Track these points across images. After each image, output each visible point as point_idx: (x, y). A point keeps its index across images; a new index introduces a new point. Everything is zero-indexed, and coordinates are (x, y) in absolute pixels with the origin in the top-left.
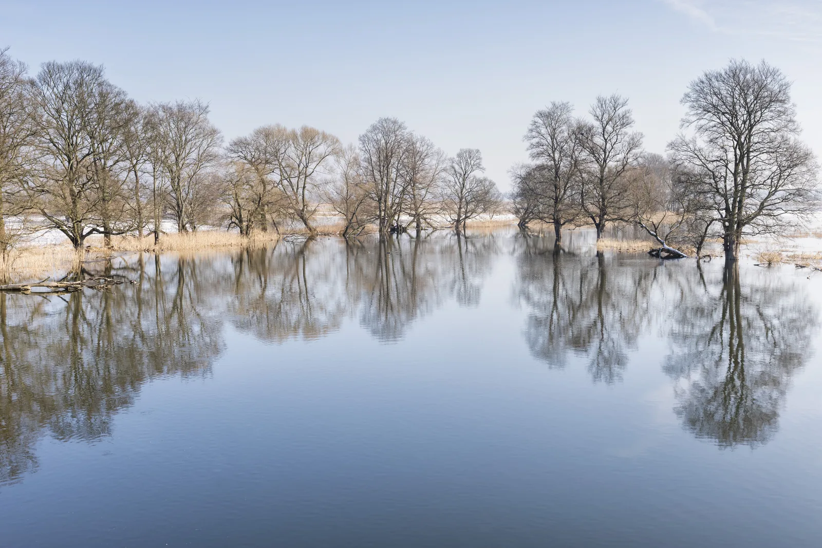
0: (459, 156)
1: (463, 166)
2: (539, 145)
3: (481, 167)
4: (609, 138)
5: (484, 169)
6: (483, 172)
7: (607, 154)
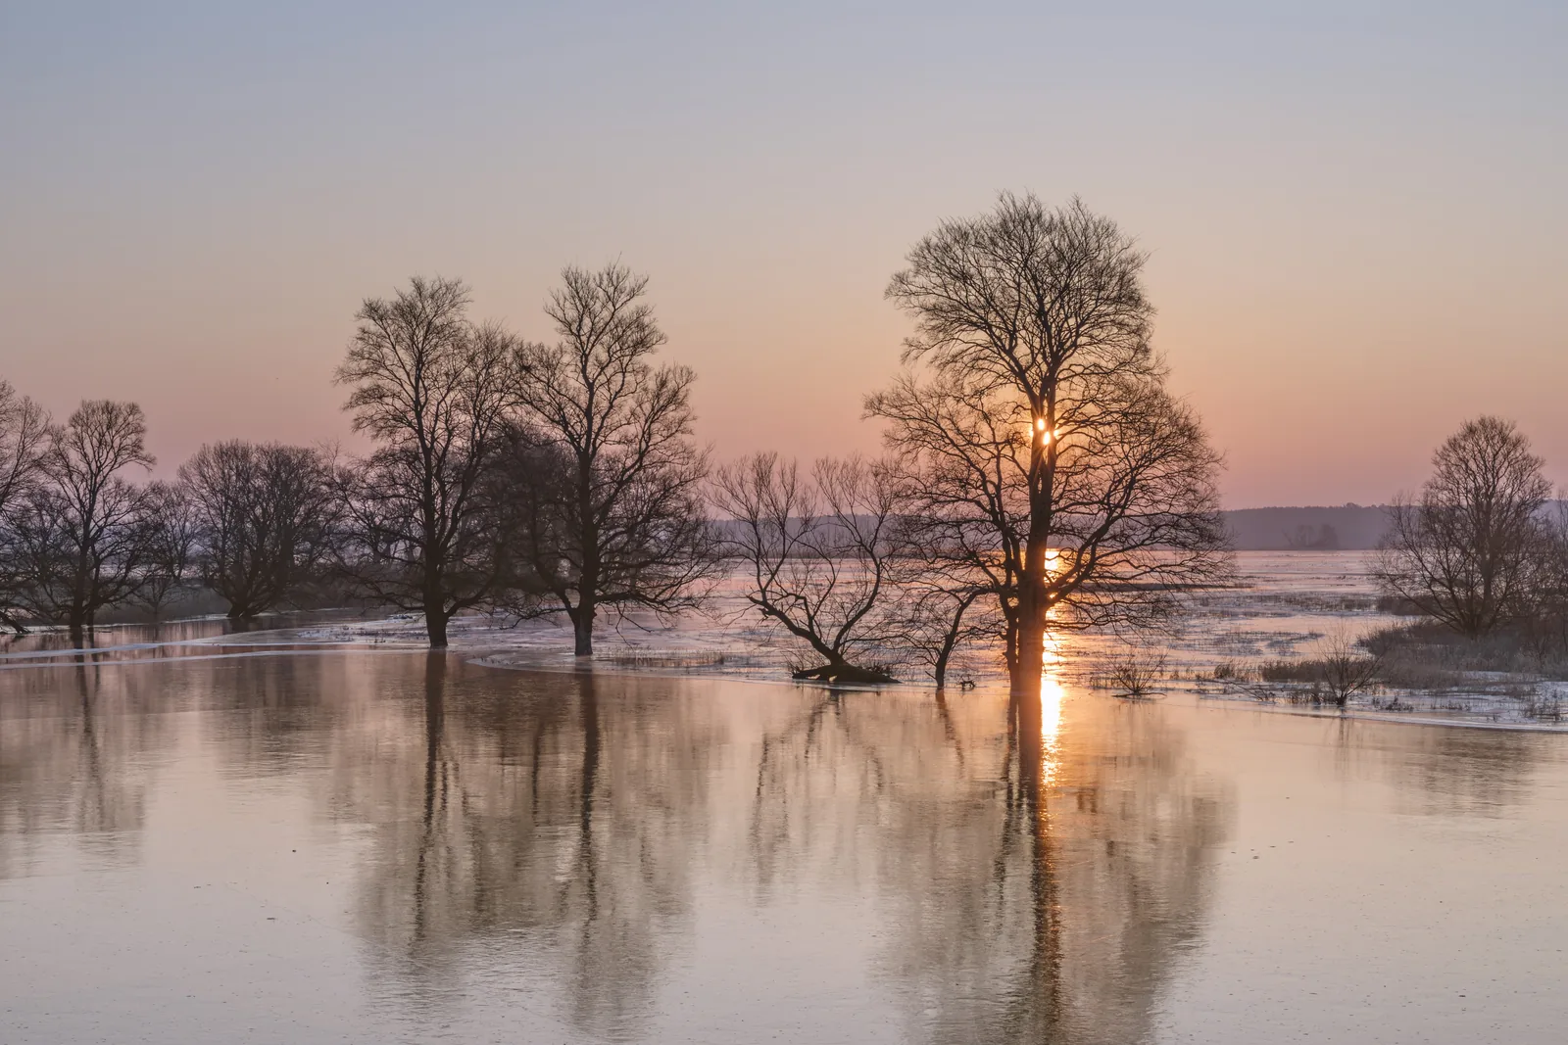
0: (75, 420)
1: (89, 451)
2: (376, 394)
3: (144, 453)
4: (603, 379)
5: (152, 461)
6: (149, 470)
7: (597, 420)
